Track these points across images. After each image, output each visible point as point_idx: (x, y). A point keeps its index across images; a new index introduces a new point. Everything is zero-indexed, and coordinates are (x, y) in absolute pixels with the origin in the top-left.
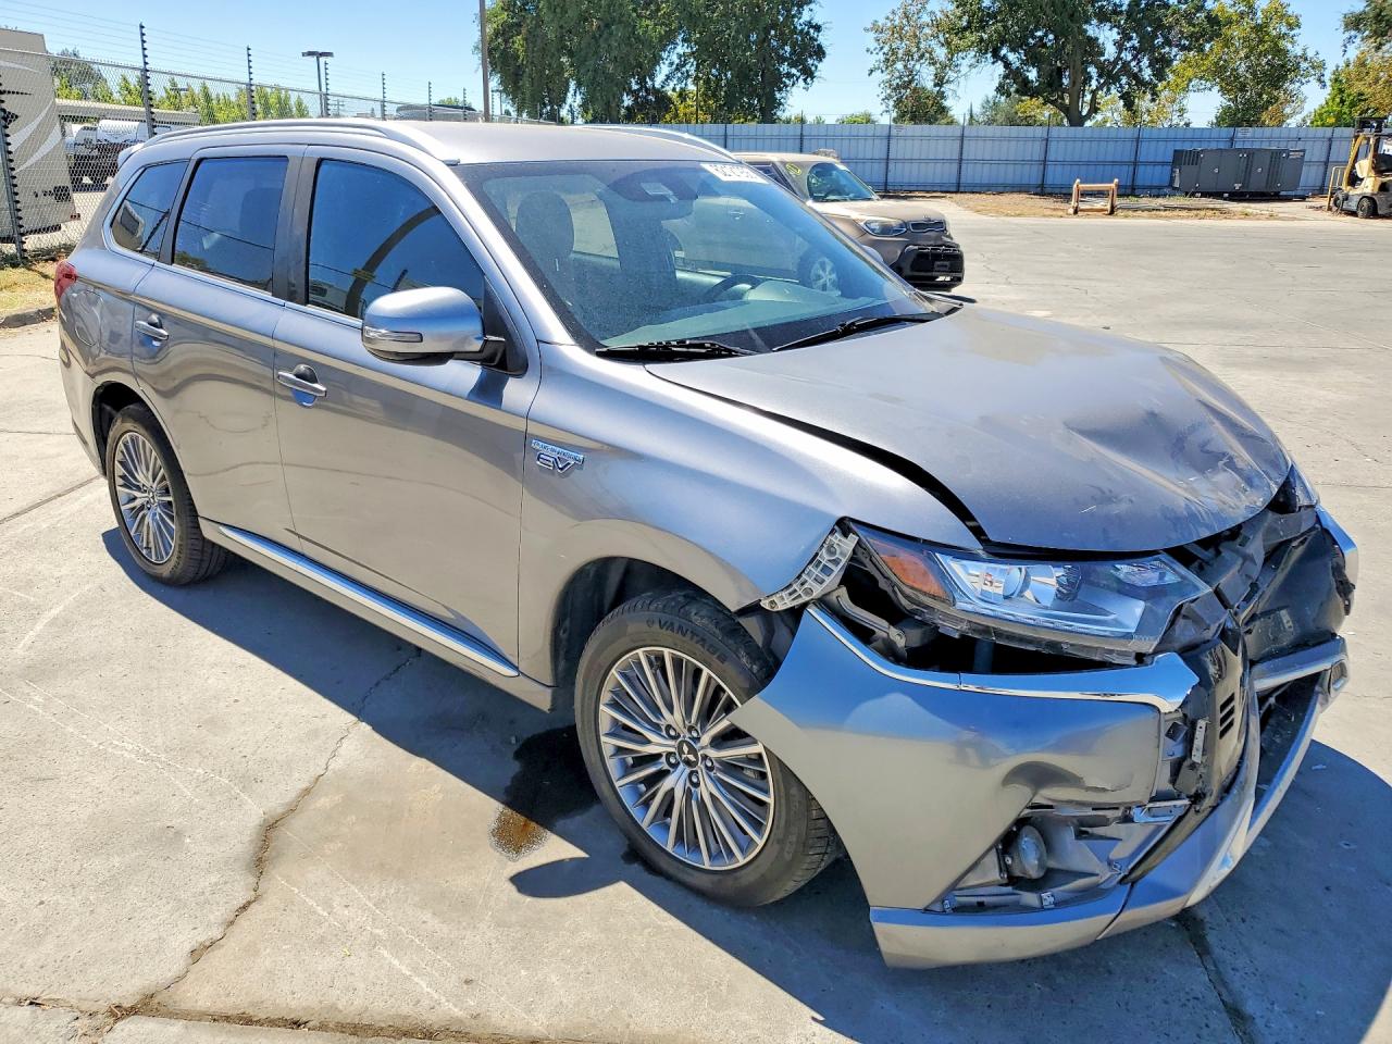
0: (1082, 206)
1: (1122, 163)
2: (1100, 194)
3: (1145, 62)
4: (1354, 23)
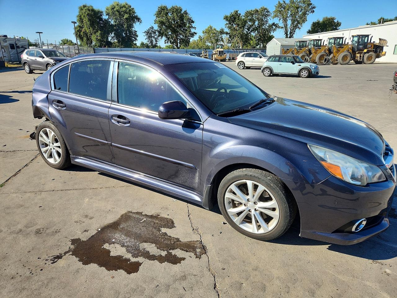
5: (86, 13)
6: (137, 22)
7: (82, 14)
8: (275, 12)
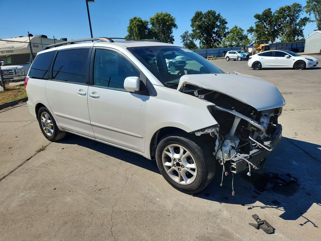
0: (209, 59)
1: (217, 53)
2: (211, 57)
3: (219, 39)
4: (248, 31)
5: (137, 24)
6: (174, 28)
7: (133, 25)
8: (306, 7)
